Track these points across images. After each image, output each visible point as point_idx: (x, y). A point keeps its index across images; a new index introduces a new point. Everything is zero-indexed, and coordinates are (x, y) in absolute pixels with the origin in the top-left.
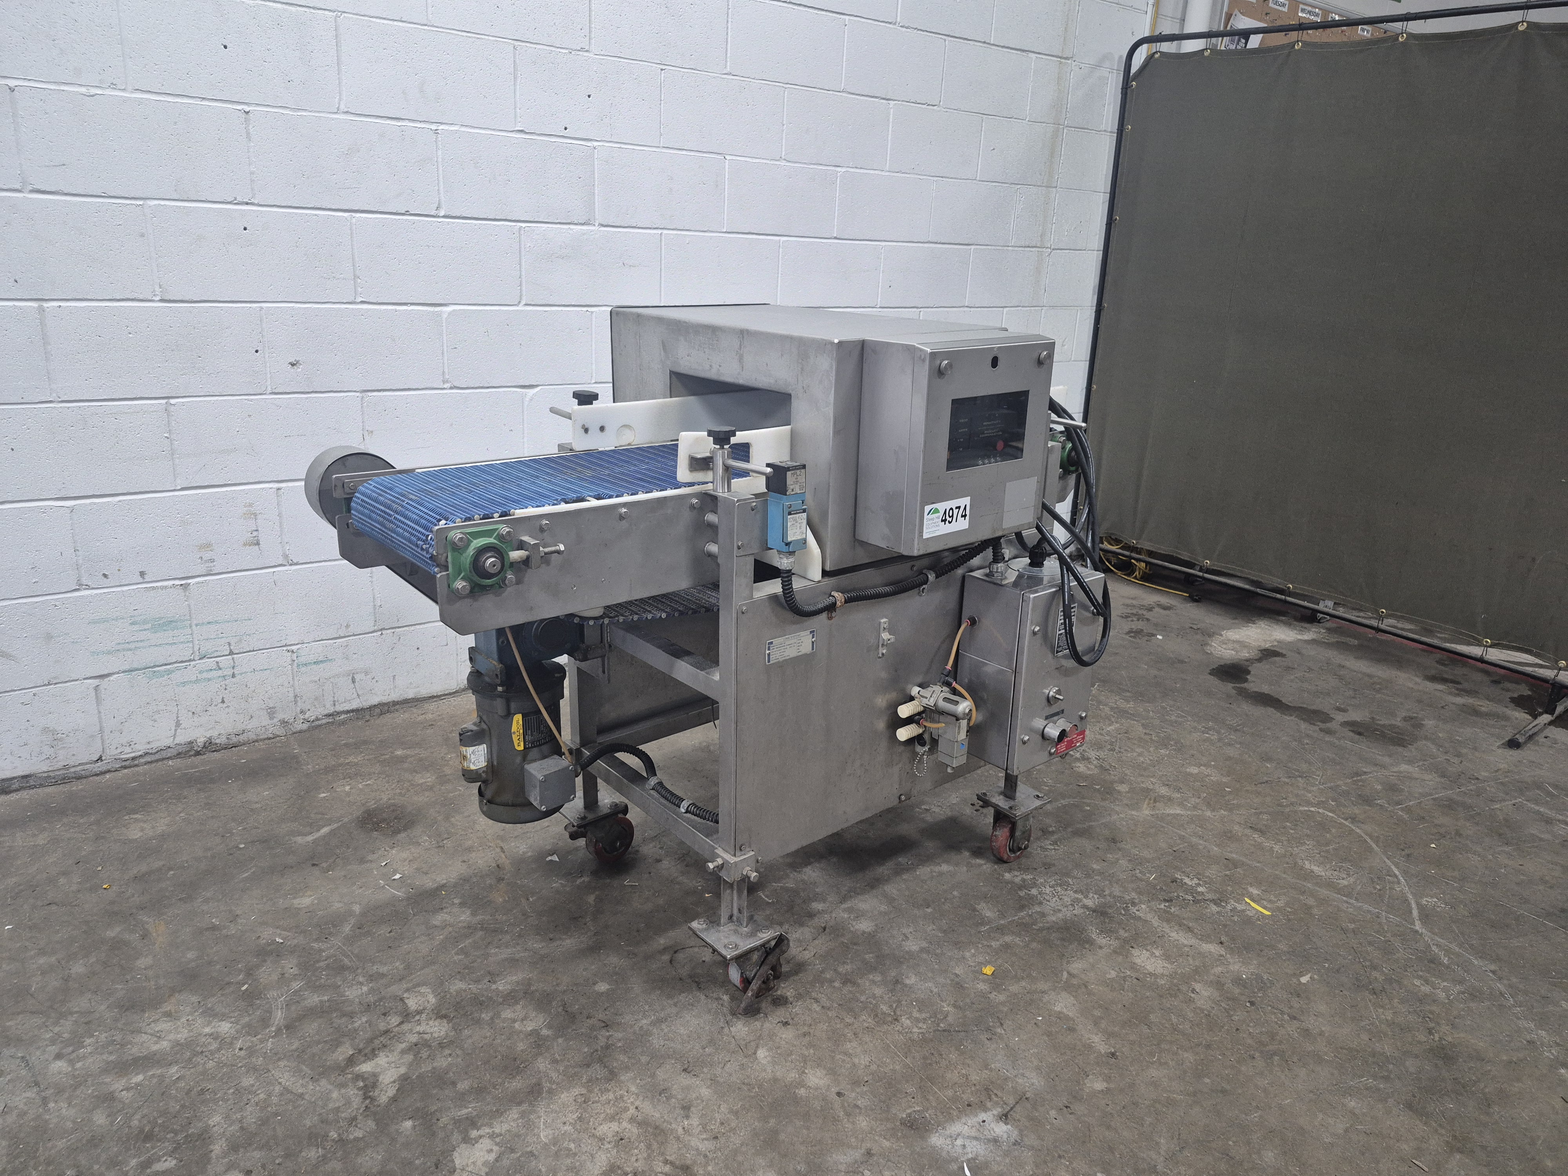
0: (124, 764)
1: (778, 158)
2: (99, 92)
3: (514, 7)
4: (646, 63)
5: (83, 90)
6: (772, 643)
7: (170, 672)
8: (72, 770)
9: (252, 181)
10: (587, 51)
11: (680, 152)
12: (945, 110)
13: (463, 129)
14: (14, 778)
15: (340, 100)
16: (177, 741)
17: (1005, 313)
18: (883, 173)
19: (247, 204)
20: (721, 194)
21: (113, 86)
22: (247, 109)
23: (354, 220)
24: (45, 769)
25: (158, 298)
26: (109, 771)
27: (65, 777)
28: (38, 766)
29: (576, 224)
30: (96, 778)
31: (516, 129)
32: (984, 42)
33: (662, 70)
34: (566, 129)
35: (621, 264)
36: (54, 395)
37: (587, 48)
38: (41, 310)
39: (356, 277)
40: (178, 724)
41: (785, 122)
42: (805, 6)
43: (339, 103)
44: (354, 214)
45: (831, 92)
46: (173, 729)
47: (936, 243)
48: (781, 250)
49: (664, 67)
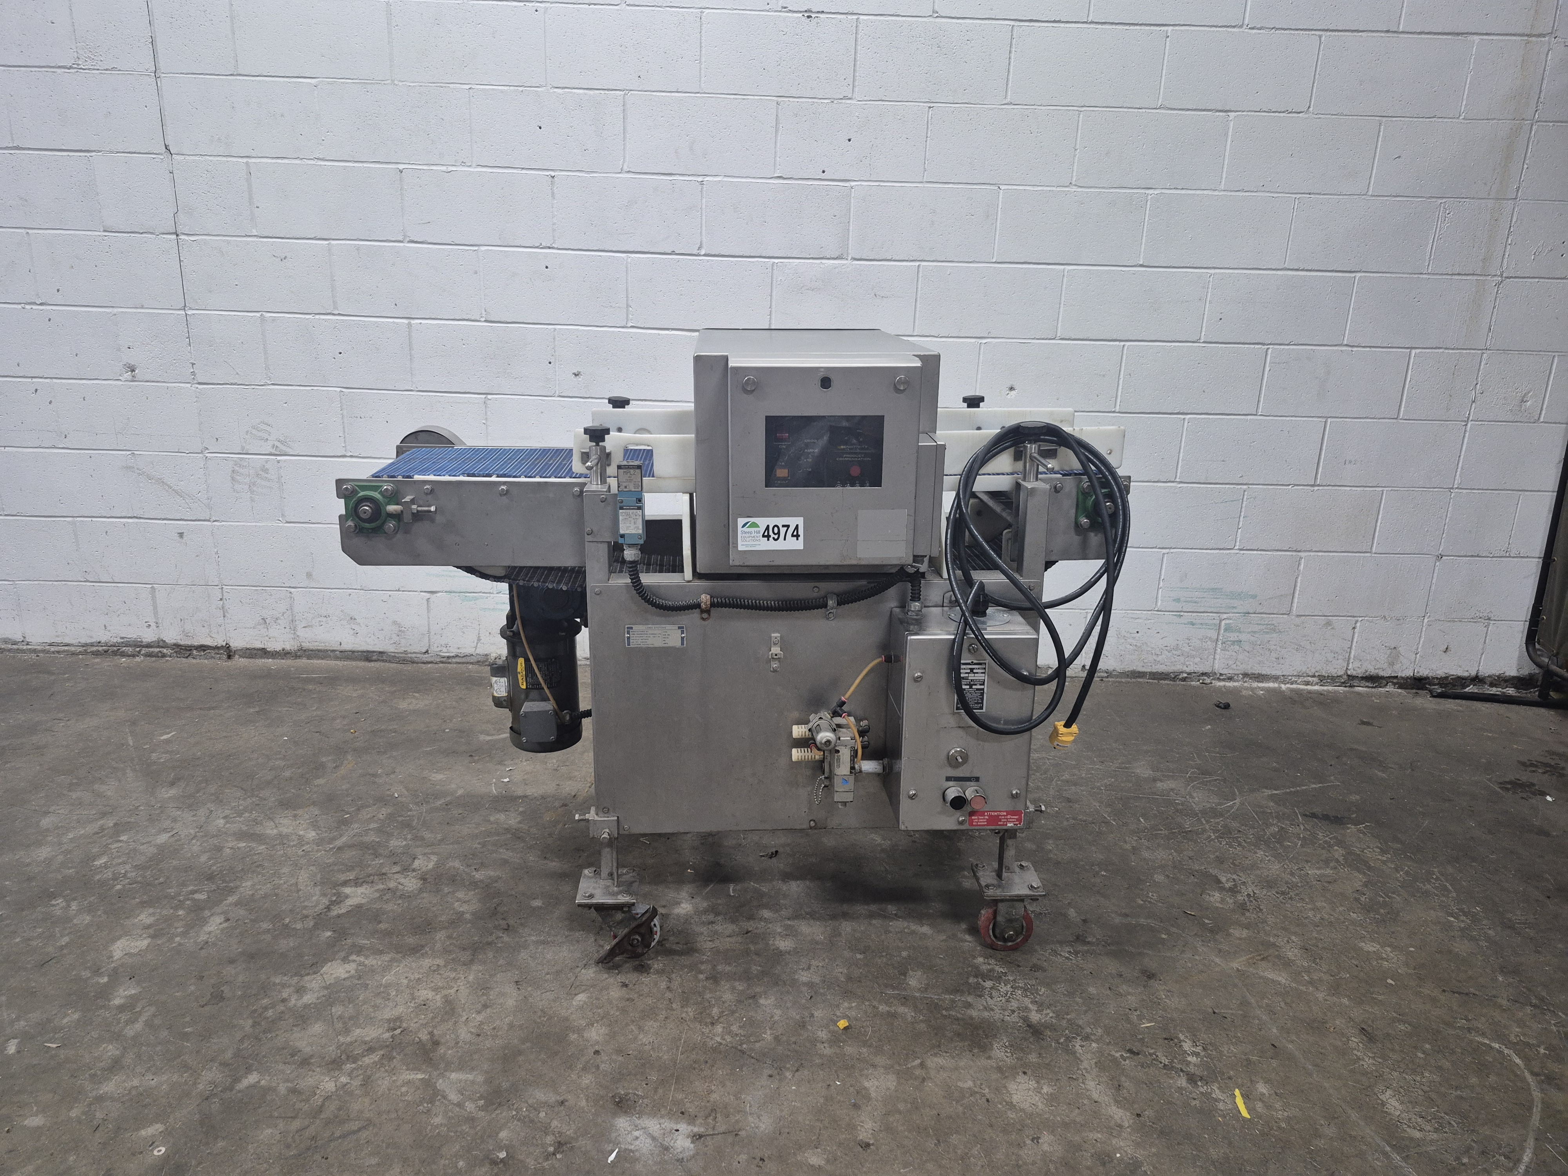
0: (442, 659)
1: (1068, 184)
2: (454, 169)
3: (780, 67)
4: (913, 103)
5: (444, 168)
6: (632, 628)
7: (476, 599)
8: (410, 655)
9: (554, 230)
10: (850, 99)
11: (946, 186)
12: (1316, 116)
13: (726, 179)
14: (374, 652)
15: (624, 162)
16: (478, 651)
17: (1413, 355)
18: (1216, 193)
19: (549, 248)
20: (993, 224)
21: (463, 164)
22: (553, 174)
23: (629, 260)
24: (392, 650)
25: (483, 319)
26: (431, 662)
27: (403, 659)
28: (390, 648)
29: (829, 259)
30: (423, 665)
31: (776, 175)
32: (1388, 31)
33: (930, 107)
34: (824, 172)
35: (873, 295)
36: (414, 386)
37: (850, 96)
38: (410, 324)
39: (628, 306)
40: (479, 639)
41: (1078, 147)
42: (1112, 23)
43: (623, 165)
44: (629, 255)
45: (1144, 110)
46: (476, 641)
47: (1297, 270)
48: (1065, 279)
49: (932, 105)
